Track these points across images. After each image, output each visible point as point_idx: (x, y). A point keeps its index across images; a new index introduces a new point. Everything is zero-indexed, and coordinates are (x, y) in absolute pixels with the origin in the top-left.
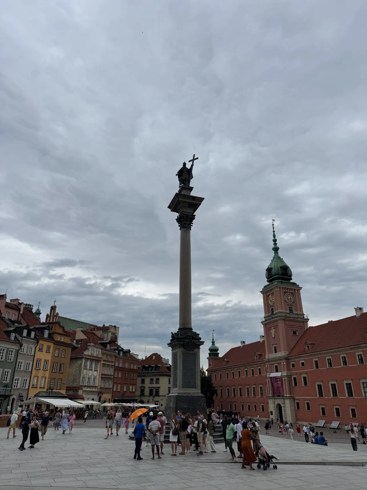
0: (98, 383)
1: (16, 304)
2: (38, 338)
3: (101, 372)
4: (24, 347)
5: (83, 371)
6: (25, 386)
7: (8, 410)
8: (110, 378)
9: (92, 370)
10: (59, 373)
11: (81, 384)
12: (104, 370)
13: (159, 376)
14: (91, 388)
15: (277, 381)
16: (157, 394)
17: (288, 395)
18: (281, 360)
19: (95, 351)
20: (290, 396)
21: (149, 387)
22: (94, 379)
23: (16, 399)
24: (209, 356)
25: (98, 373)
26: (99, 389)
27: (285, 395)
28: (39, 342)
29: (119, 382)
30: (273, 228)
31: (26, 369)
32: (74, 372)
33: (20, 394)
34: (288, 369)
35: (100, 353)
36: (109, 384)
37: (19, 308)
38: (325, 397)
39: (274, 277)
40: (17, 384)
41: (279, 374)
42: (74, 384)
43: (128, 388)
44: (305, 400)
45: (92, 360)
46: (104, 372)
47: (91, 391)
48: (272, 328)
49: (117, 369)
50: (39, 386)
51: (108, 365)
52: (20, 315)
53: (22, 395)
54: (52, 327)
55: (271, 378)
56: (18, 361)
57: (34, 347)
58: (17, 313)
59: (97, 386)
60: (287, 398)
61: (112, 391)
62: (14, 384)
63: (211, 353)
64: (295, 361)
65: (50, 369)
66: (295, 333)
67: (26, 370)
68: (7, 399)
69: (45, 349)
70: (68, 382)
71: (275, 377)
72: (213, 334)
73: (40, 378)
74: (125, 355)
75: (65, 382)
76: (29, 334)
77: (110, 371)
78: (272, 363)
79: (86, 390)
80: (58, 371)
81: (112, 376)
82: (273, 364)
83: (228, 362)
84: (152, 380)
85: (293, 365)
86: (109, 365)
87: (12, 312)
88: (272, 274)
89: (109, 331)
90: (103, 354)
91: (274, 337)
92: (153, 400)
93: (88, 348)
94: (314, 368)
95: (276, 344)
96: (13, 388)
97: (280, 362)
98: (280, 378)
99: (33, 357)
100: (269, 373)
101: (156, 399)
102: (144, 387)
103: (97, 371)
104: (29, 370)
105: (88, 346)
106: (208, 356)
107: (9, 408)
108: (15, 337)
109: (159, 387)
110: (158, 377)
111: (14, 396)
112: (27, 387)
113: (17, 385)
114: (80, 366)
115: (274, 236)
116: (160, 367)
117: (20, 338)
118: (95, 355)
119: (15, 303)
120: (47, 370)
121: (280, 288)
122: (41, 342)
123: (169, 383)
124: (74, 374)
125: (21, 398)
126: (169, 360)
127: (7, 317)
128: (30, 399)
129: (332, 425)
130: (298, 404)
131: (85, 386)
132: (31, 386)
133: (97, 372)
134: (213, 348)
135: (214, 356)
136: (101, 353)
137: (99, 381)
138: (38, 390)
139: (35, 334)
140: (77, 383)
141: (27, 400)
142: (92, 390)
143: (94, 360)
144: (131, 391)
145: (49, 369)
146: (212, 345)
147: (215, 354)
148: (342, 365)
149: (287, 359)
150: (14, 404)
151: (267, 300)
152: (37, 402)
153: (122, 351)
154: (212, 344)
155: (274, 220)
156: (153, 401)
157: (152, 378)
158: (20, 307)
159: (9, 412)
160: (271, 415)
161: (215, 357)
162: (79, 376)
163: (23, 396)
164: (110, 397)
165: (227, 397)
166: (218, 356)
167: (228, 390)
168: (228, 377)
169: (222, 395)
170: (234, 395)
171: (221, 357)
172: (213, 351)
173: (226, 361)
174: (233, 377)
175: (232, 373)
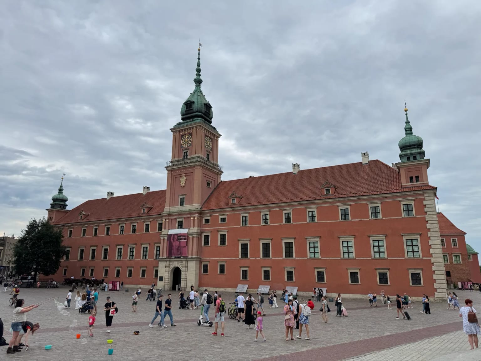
15: (180, 239)
17: (194, 257)
18: (191, 214)
20: (197, 257)
27: (190, 257)
30: (199, 54)
34: (200, 225)
38: (251, 258)
39: (196, 113)
41: (184, 231)
44: (218, 262)
48: (183, 175)
55: (170, 236)
60: (192, 259)
63: (55, 204)
64: (211, 216)
66: (209, 184)
71: (177, 234)
72: (62, 179)
78: (175, 217)
82: (176, 219)
83: (87, 216)
85: (207, 221)
88: (192, 110)
91: (184, 186)
94: (240, 225)
95: (186, 195)
97: (189, 216)
98: (186, 236)
100: (167, 230)
115: (199, 65)
121: (203, 128)
129: (259, 290)
130: (205, 267)
134: (60, 197)
135: (60, 207)
147: (62, 205)
148: (284, 222)
149: (200, 213)
151: (180, 140)
154: (59, 192)
155: (200, 45)
160: (160, 281)
161: (61, 209)
165: (78, 261)
166: (66, 209)
167: (82, 251)
168: (84, 235)
169: (67, 258)
170: (93, 257)
171: (70, 211)
172: (59, 201)
173: (84, 214)
174: (96, 234)
175: (94, 230)
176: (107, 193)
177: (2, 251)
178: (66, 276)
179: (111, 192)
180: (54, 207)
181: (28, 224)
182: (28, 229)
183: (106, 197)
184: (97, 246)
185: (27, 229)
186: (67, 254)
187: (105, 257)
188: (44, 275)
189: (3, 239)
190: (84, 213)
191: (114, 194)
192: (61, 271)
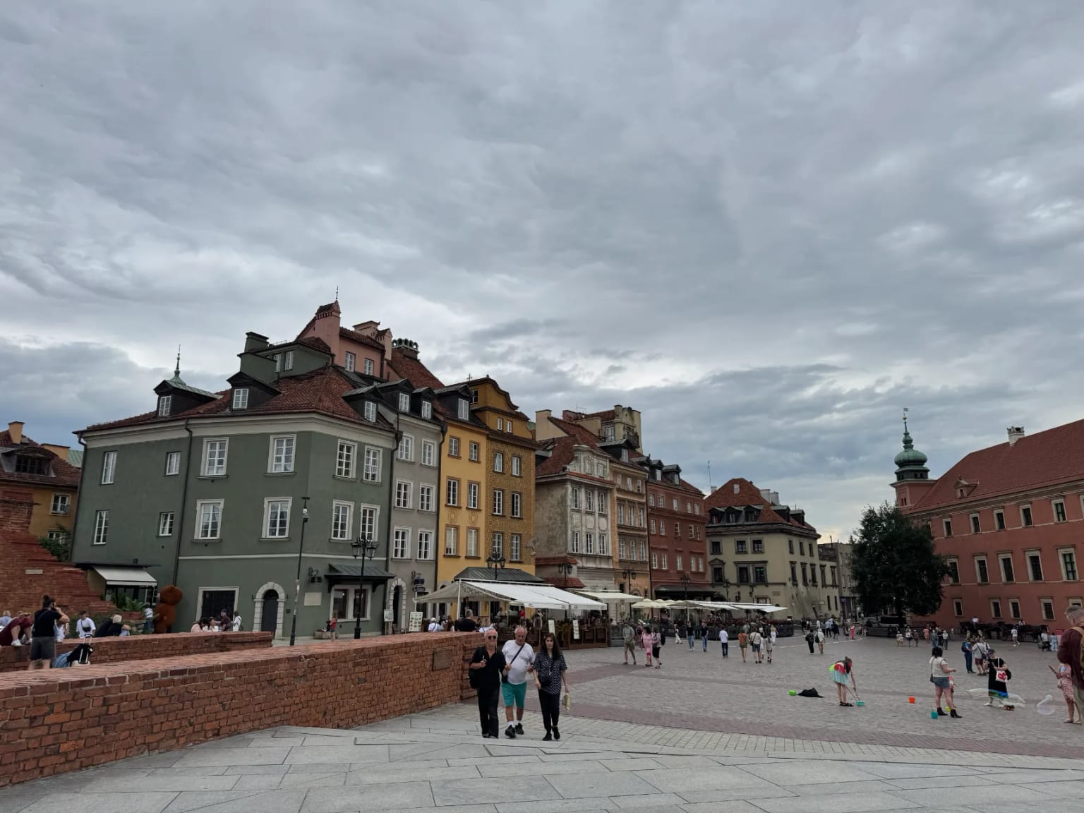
0: (614, 549)
1: (370, 335)
2: (442, 418)
3: (616, 522)
4: (407, 444)
5: (571, 517)
6: (426, 552)
7: (386, 620)
8: (639, 536)
9: (592, 514)
10: (511, 517)
11: (570, 550)
12: (622, 514)
13: (759, 533)
14: (598, 560)
16: (761, 579)
19: (595, 465)
21: (736, 563)
22: (602, 537)
23: (405, 589)
24: (899, 478)
25: (609, 521)
26: (618, 564)
28: (446, 430)
29: (662, 547)
31: (422, 505)
32: (547, 521)
33: (414, 574)
35: (608, 470)
36: (640, 553)
37: (379, 344)
40: (403, 546)
42: (551, 550)
43: (686, 564)
45: (590, 488)
46: (624, 519)
47: (597, 568)
49: (654, 513)
50: (462, 554)
51: (630, 501)
52: (385, 362)
53: (422, 577)
54: (476, 393)
56: (397, 481)
57: (436, 446)
58: (375, 356)
59: (611, 555)
61: (648, 569)
62: (395, 548)
63: (904, 471)
65: (487, 507)
67: (422, 507)
68: (380, 587)
69: (465, 451)
70: (537, 544)
72: (905, 419)
73: (463, 532)
74: (668, 479)
75: (530, 544)
76: (415, 409)
77: (637, 519)
79: (586, 565)
80: (508, 513)
81: (643, 530)
83: (972, 488)
84: (741, 543)
86: (634, 502)
87: (362, 353)
89: (616, 420)
90: (615, 473)
92: (751, 593)
93: (576, 455)
96: (392, 559)
99: (436, 473)
101: (759, 590)
102: (723, 563)
103: (605, 516)
104: (430, 508)
105: (575, 450)
106: (894, 479)
107: (388, 615)
108: (379, 416)
109: (765, 562)
110: (757, 537)
111: (399, 580)
112: (431, 556)
113: (402, 551)
114: (562, 502)
116: (759, 510)
117: (391, 417)
118: (596, 475)
119: (367, 332)
120: (479, 510)
122: (451, 431)
123: (791, 552)
124: (548, 526)
125: (419, 585)
126: (779, 495)
127: (350, 367)
128: (443, 587)
131: (582, 556)
132: (442, 552)
133: (607, 520)
134: (910, 455)
135: (915, 477)
136: (610, 469)
137: (613, 543)
138: (463, 564)
139: (434, 410)
140: (559, 549)
141: (435, 589)
142: (599, 566)
143: (596, 489)
144: (694, 569)
145: (483, 507)
146: (903, 449)
147: (917, 471)
150: (402, 603)
152: (465, 595)
153: (660, 469)
154: (905, 447)
156: (751, 596)
157: (741, 538)
158: (381, 342)
159: (390, 625)
161: (921, 481)
162: (563, 528)
163: (422, 582)
164: (647, 587)
165: (979, 585)
166: (927, 478)
167: (982, 563)
168: (977, 529)
169: (956, 579)
170: (1009, 577)
171: (937, 481)
172: (909, 465)
173: (966, 486)
174: (1002, 525)
175: (995, 516)
176: (1007, 431)
177: (836, 569)
178: (963, 617)
179: (1016, 427)
180: (903, 478)
181: (862, 518)
182: (865, 526)
183: (1008, 441)
184: (1012, 552)
185: (863, 528)
186: (953, 571)
187: (1037, 576)
188: (915, 613)
189: (830, 546)
190: (964, 482)
191: (1025, 430)
192: (947, 606)
